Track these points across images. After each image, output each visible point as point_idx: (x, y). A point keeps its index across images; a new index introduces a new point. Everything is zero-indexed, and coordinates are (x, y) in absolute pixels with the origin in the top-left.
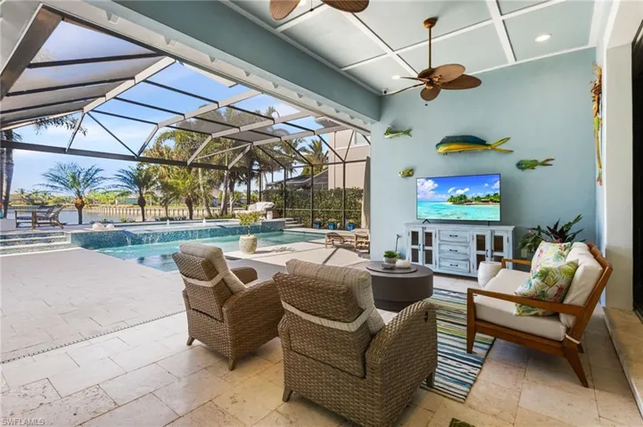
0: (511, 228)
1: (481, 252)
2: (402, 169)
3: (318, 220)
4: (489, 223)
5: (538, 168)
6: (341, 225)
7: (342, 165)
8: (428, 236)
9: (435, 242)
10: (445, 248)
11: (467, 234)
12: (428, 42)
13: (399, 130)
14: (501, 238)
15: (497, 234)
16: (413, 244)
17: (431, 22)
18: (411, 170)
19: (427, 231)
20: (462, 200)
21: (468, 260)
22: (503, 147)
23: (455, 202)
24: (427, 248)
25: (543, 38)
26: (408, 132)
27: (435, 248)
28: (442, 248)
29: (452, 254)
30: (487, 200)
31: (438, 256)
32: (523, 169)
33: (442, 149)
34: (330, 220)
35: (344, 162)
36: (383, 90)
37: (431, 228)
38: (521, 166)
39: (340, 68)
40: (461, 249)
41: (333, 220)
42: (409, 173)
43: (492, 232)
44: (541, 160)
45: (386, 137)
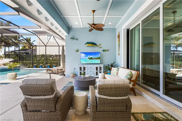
0: (103, 65)
1: (97, 71)
2: (76, 50)
3: (35, 65)
4: (98, 64)
5: (107, 51)
6: (44, 66)
7: (45, 47)
8: (84, 68)
9: (86, 69)
10: (89, 71)
11: (94, 67)
12: (93, 16)
13: (75, 38)
14: (101, 67)
15: (100, 66)
16: (80, 70)
17: (94, 11)
18: (78, 50)
19: (84, 67)
20: (91, 58)
21: (94, 73)
22: (100, 46)
23: (89, 59)
24: (84, 71)
25: (110, 23)
26: (77, 39)
27: (86, 71)
28: (88, 71)
29: (90, 72)
30: (97, 58)
31: (87, 73)
32: (104, 51)
33: (87, 45)
34: (40, 65)
35: (46, 46)
36: (71, 26)
37: (85, 66)
38: (103, 51)
39: (62, 15)
40: (92, 71)
41: (41, 65)
42: (78, 51)
43: (99, 66)
44: (107, 50)
45: (71, 40)
